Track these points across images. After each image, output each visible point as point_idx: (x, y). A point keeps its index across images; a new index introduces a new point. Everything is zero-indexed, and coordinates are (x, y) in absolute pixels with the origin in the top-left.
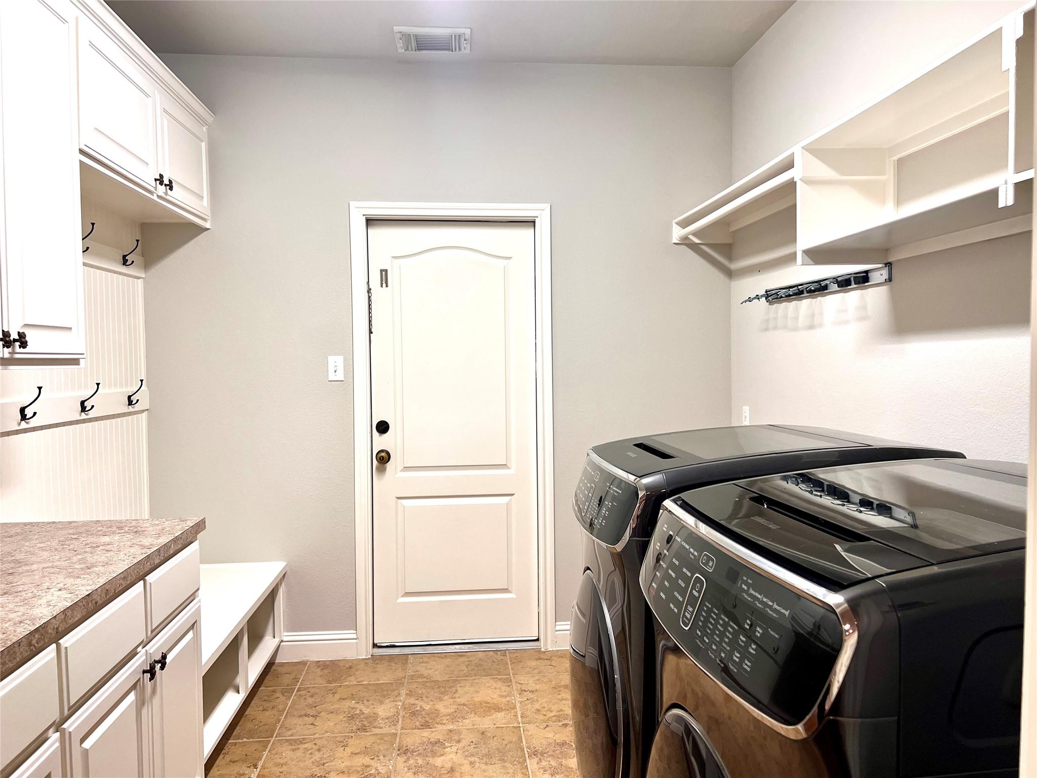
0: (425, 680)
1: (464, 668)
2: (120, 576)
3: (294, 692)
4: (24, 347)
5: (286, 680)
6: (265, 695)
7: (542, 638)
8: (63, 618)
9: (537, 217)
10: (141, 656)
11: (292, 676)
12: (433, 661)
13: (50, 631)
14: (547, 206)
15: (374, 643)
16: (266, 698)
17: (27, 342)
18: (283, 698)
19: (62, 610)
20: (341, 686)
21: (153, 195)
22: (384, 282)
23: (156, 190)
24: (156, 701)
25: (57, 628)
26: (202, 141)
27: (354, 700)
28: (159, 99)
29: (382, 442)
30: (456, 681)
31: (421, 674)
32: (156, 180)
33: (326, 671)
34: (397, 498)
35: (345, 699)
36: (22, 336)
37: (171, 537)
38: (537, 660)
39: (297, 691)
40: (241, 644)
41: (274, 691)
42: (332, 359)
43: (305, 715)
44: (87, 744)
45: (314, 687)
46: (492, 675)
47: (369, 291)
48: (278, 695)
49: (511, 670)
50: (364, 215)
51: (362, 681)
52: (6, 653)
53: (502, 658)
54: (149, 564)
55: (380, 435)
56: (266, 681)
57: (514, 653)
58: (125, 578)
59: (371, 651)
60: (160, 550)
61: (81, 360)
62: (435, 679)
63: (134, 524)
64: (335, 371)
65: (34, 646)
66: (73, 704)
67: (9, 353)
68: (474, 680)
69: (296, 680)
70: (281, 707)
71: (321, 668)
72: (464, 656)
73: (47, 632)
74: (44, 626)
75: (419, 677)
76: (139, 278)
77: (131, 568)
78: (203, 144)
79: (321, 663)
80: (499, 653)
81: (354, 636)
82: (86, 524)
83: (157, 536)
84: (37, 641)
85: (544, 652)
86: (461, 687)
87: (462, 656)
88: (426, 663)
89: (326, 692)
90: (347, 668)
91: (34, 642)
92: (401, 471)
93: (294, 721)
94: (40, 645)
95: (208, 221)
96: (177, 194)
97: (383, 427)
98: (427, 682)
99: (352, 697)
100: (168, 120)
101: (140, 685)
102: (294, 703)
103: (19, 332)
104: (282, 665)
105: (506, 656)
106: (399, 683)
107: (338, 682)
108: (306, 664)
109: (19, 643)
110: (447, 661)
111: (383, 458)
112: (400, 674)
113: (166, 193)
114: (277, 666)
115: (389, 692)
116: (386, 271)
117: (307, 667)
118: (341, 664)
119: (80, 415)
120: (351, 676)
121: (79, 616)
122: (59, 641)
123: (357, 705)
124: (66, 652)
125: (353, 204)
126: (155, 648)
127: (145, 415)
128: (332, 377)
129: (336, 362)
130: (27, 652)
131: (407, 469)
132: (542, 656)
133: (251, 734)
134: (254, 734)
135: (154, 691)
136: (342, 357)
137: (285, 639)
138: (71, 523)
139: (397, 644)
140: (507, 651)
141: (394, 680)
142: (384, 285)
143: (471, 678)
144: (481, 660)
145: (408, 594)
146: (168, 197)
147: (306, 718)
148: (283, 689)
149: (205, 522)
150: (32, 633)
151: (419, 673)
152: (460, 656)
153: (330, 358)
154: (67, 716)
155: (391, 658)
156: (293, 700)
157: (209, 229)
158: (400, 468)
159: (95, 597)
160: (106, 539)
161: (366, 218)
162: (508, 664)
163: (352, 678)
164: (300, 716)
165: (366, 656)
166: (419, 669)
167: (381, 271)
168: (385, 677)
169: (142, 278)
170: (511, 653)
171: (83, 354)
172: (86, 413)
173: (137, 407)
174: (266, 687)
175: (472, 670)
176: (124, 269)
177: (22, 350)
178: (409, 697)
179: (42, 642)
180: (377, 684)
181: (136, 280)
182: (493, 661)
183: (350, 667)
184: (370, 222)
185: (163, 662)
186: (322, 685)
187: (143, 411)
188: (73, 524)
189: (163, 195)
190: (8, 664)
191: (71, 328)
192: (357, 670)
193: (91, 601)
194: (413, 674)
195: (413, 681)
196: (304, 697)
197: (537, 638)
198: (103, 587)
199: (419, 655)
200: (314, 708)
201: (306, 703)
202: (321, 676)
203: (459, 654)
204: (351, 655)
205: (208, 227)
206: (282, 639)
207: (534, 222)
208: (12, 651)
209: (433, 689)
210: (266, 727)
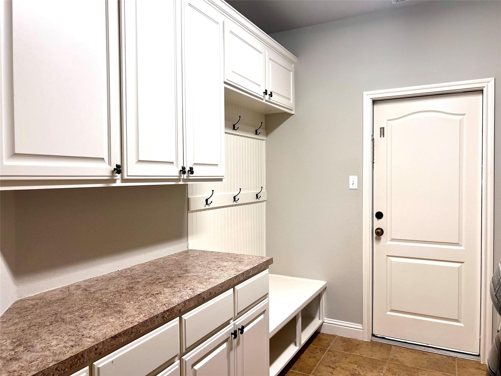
0: (400, 363)
1: (425, 362)
2: (218, 286)
3: (326, 351)
4: (192, 174)
5: (325, 343)
6: (312, 349)
7: (481, 354)
8: (183, 305)
9: (484, 87)
10: (231, 326)
11: (327, 342)
12: (407, 353)
13: (175, 311)
14: (492, 80)
15: (373, 334)
16: (312, 351)
17: (193, 171)
18: (320, 353)
19: (184, 301)
20: (351, 354)
21: (263, 100)
22: (382, 135)
23: (264, 98)
24: (239, 348)
25: (180, 310)
26: (291, 71)
27: (356, 364)
28: (267, 53)
29: (378, 224)
30: (419, 369)
31: (397, 359)
32: (264, 93)
33: (344, 344)
34: (387, 255)
35: (352, 363)
36: (191, 169)
37: (252, 266)
38: (476, 369)
39: (328, 351)
40: (297, 322)
41: (316, 348)
42: (351, 178)
43: (329, 367)
44: (196, 367)
45: (337, 351)
46: (443, 372)
47: (373, 140)
48: (318, 350)
49: (457, 372)
50: (371, 99)
51: (363, 355)
52: (149, 321)
53: (452, 362)
54: (237, 280)
55: (377, 219)
56: (314, 342)
57: (461, 360)
58: (221, 287)
59: (370, 338)
60: (244, 273)
61: (223, 179)
62: (406, 365)
63: (241, 257)
64: (353, 184)
65: (166, 318)
66: (188, 347)
67: (186, 176)
68: (430, 372)
69: (329, 344)
70: (318, 358)
71: (342, 341)
72: (427, 354)
73: (173, 312)
74: (172, 309)
75: (396, 361)
76: (264, 140)
77: (225, 282)
78: (291, 73)
79: (343, 338)
80: (450, 358)
81: (361, 328)
82: (224, 254)
83: (247, 265)
84: (167, 316)
85: (483, 365)
86: (421, 374)
87: (425, 354)
88: (402, 353)
89: (342, 356)
90: (356, 345)
91: (166, 316)
92: (389, 241)
93: (323, 368)
94: (169, 318)
95: (293, 110)
96: (275, 98)
97: (379, 215)
98: (400, 365)
99: (356, 363)
100: (271, 63)
101: (230, 340)
102: (325, 358)
103: (190, 167)
104: (323, 334)
105: (455, 361)
106: (384, 361)
107: (349, 351)
108: (336, 337)
109: (157, 316)
110: (416, 355)
111: (379, 233)
112: (385, 356)
113: (270, 99)
114: (321, 334)
115: (377, 366)
116: (383, 128)
117: (335, 339)
118: (353, 342)
119: (233, 202)
120: (357, 350)
121: (193, 304)
122: (182, 316)
123: (357, 369)
124: (185, 322)
125: (365, 93)
126: (239, 322)
127: (265, 203)
128: (351, 187)
129: (353, 180)
130: (162, 321)
131: (393, 240)
132: (481, 367)
133: (301, 369)
134: (302, 369)
135: (238, 344)
136: (357, 176)
137: (325, 321)
138: (218, 253)
139: (386, 337)
140: (456, 358)
141: (381, 358)
142: (382, 136)
143: (429, 370)
144: (437, 360)
145: (392, 311)
146: (271, 101)
147: (329, 368)
148: (321, 348)
149: (272, 260)
150: (165, 312)
151: (397, 358)
152: (424, 353)
153: (350, 176)
154: (184, 353)
155: (382, 345)
156: (325, 355)
157: (294, 114)
158: (389, 239)
159: (203, 295)
160: (226, 264)
161: (372, 100)
162: (455, 367)
163: (358, 351)
164: (326, 366)
165: (367, 340)
166: (396, 356)
167: (381, 128)
168: (377, 355)
169: (265, 140)
170: (459, 360)
171: (224, 176)
172: (236, 202)
173: (261, 199)
174: (313, 345)
175: (431, 365)
176: (256, 137)
177: (191, 175)
178: (388, 372)
179: (171, 316)
180: (371, 358)
181: (262, 141)
182: (446, 363)
183: (358, 345)
184: (375, 102)
185: (242, 330)
186: (341, 351)
187: (264, 201)
188: (219, 254)
189: (268, 100)
190: (150, 326)
191: (218, 165)
192: (361, 347)
193: (201, 297)
194: (393, 358)
195: (392, 362)
196: (330, 356)
197: (478, 354)
198: (208, 291)
199: (398, 347)
200: (334, 363)
201: (330, 360)
202: (342, 346)
203: (424, 352)
204: (360, 338)
205: (293, 113)
206: (324, 321)
207: (483, 91)
208: (152, 320)
209: (403, 371)
210: (309, 367)
